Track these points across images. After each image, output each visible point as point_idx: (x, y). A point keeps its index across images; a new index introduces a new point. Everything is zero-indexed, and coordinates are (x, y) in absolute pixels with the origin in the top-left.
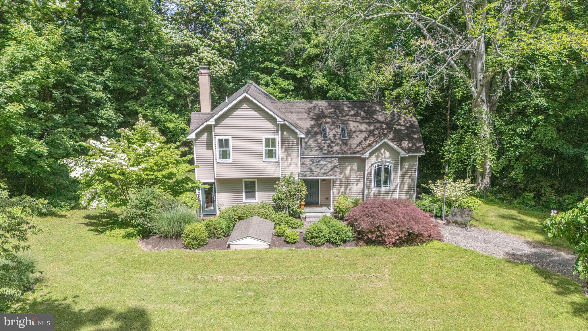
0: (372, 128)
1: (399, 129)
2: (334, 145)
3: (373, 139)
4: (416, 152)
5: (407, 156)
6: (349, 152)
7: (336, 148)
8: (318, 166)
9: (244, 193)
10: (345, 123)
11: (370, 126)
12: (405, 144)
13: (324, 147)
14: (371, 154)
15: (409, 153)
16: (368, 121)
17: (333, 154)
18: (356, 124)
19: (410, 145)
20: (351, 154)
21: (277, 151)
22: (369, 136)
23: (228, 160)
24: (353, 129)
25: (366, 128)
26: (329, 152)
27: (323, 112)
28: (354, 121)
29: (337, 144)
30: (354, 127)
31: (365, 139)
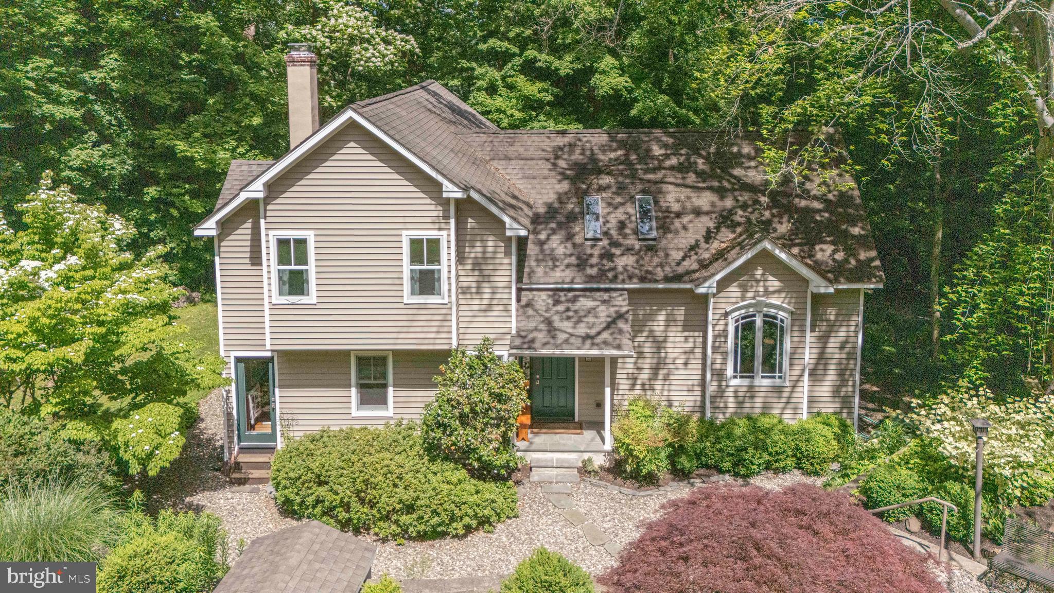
0: (729, 203)
1: (807, 210)
2: (617, 252)
3: (732, 236)
4: (860, 280)
5: (831, 290)
6: (660, 274)
7: (624, 262)
8: (571, 314)
9: (354, 391)
10: (653, 190)
11: (722, 198)
12: (825, 252)
13: (591, 255)
14: (723, 285)
15: (836, 281)
16: (716, 184)
17: (615, 279)
18: (683, 193)
19: (839, 256)
20: (667, 279)
21: (444, 275)
22: (718, 228)
23: (304, 300)
24: (676, 207)
25: (713, 204)
26: (602, 273)
27: (593, 159)
28: (677, 185)
29: (629, 250)
30: (678, 200)
31: (709, 236)
